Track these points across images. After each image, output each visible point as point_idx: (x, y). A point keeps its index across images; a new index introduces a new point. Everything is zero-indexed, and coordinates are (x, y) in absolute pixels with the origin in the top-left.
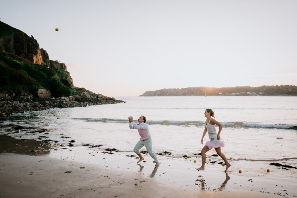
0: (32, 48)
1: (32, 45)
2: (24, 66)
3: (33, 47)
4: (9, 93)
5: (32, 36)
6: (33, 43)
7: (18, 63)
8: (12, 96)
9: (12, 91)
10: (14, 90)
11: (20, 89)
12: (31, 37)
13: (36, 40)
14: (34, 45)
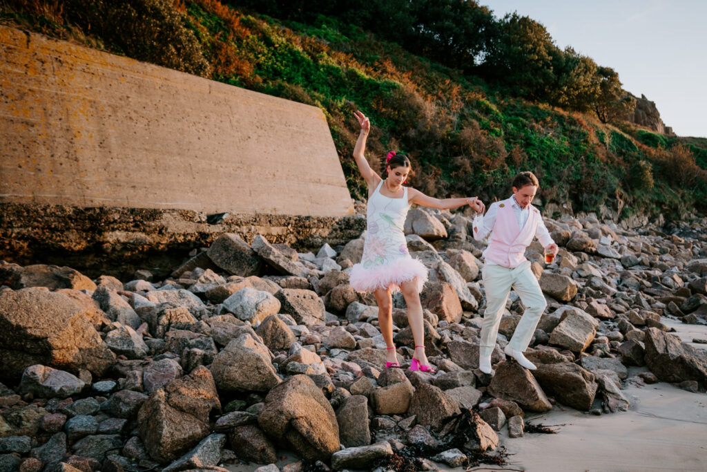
0: (644, 121)
1: (646, 116)
2: (665, 140)
3: (646, 119)
4: (649, 214)
5: (643, 95)
6: (645, 109)
7: (650, 134)
8: (657, 222)
9: (654, 206)
10: (660, 204)
11: (677, 202)
12: (641, 97)
13: (653, 102)
14: (648, 115)
